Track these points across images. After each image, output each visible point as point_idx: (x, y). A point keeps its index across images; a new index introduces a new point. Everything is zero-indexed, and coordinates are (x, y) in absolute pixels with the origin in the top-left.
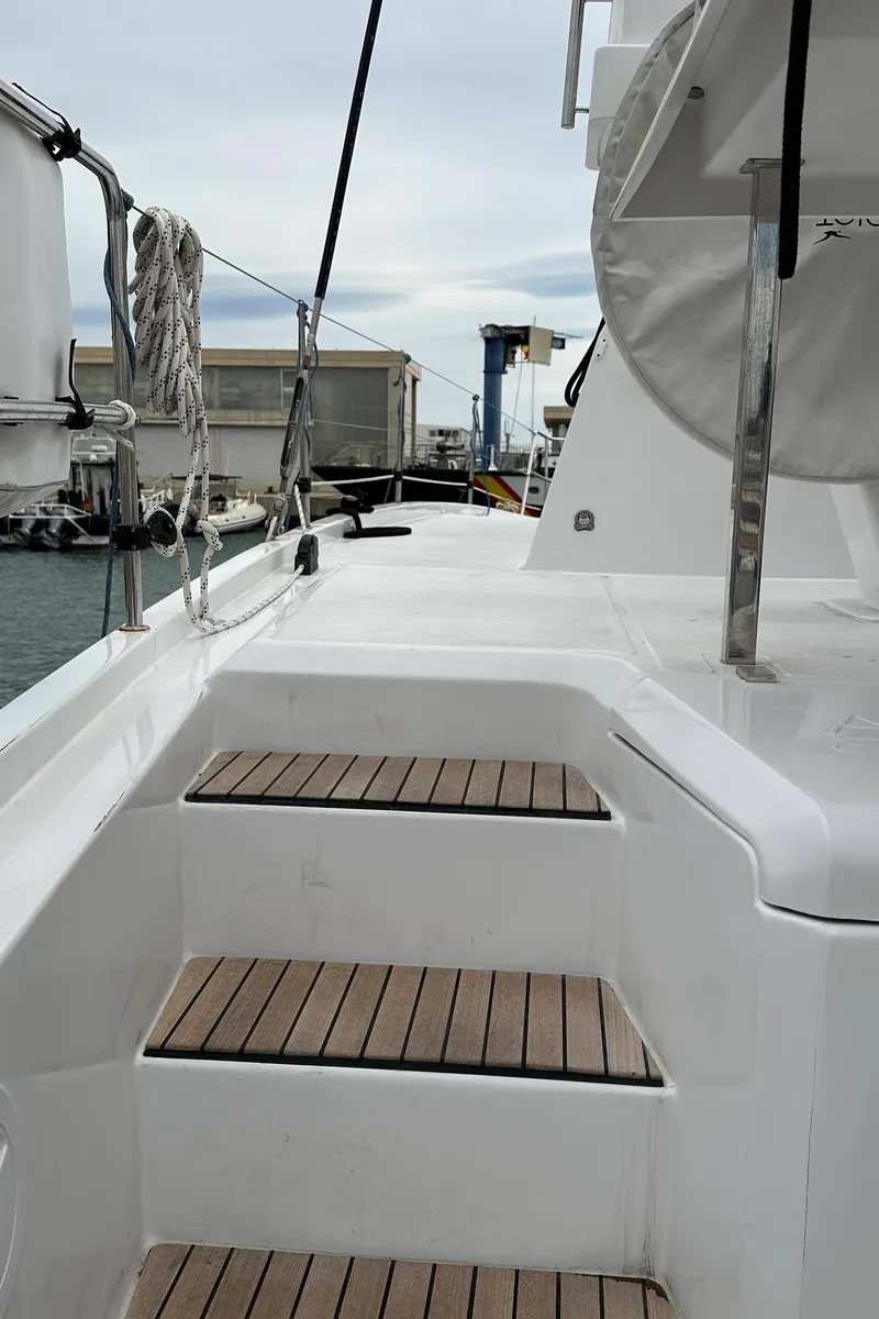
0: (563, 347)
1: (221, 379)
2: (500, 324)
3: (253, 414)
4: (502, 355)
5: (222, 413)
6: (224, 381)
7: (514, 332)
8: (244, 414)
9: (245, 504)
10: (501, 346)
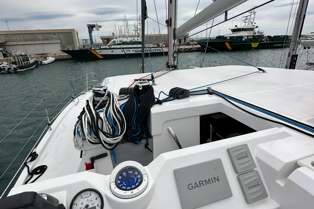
0: (101, 27)
1: (41, 35)
2: (90, 24)
3: (49, 41)
4: (91, 29)
5: (43, 41)
6: (42, 36)
7: (92, 26)
8: (47, 41)
9: (51, 58)
10: (91, 28)
